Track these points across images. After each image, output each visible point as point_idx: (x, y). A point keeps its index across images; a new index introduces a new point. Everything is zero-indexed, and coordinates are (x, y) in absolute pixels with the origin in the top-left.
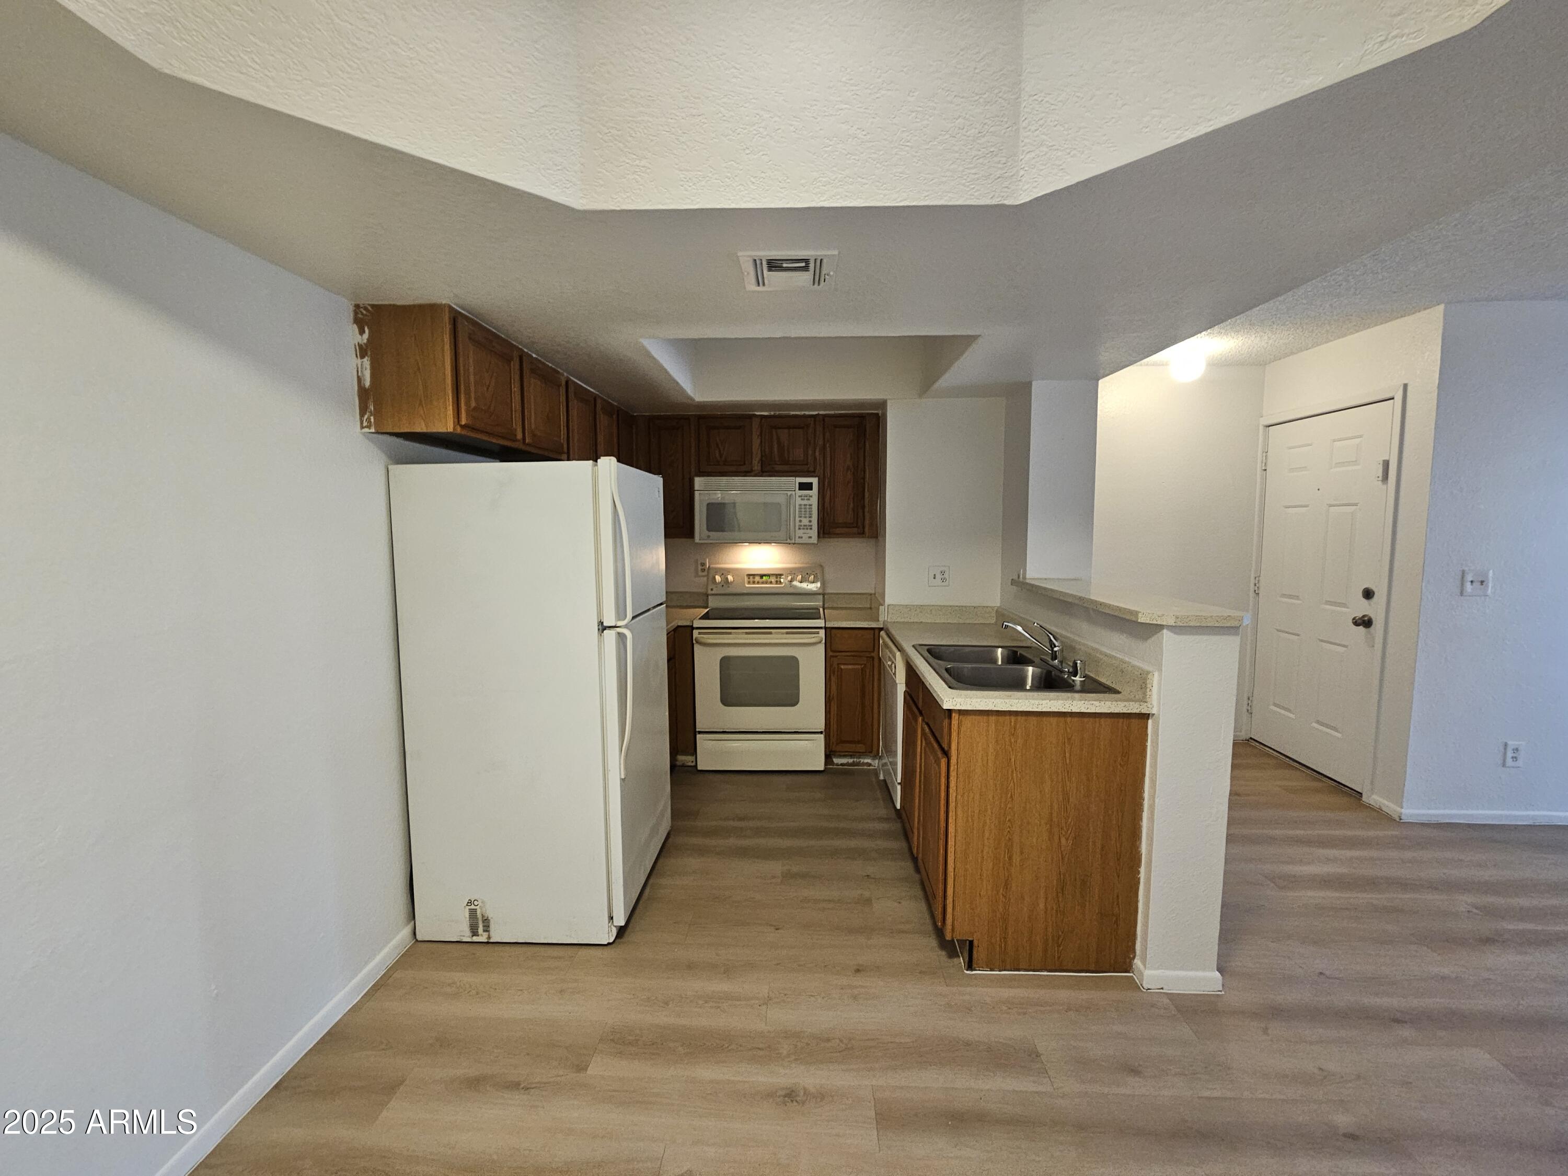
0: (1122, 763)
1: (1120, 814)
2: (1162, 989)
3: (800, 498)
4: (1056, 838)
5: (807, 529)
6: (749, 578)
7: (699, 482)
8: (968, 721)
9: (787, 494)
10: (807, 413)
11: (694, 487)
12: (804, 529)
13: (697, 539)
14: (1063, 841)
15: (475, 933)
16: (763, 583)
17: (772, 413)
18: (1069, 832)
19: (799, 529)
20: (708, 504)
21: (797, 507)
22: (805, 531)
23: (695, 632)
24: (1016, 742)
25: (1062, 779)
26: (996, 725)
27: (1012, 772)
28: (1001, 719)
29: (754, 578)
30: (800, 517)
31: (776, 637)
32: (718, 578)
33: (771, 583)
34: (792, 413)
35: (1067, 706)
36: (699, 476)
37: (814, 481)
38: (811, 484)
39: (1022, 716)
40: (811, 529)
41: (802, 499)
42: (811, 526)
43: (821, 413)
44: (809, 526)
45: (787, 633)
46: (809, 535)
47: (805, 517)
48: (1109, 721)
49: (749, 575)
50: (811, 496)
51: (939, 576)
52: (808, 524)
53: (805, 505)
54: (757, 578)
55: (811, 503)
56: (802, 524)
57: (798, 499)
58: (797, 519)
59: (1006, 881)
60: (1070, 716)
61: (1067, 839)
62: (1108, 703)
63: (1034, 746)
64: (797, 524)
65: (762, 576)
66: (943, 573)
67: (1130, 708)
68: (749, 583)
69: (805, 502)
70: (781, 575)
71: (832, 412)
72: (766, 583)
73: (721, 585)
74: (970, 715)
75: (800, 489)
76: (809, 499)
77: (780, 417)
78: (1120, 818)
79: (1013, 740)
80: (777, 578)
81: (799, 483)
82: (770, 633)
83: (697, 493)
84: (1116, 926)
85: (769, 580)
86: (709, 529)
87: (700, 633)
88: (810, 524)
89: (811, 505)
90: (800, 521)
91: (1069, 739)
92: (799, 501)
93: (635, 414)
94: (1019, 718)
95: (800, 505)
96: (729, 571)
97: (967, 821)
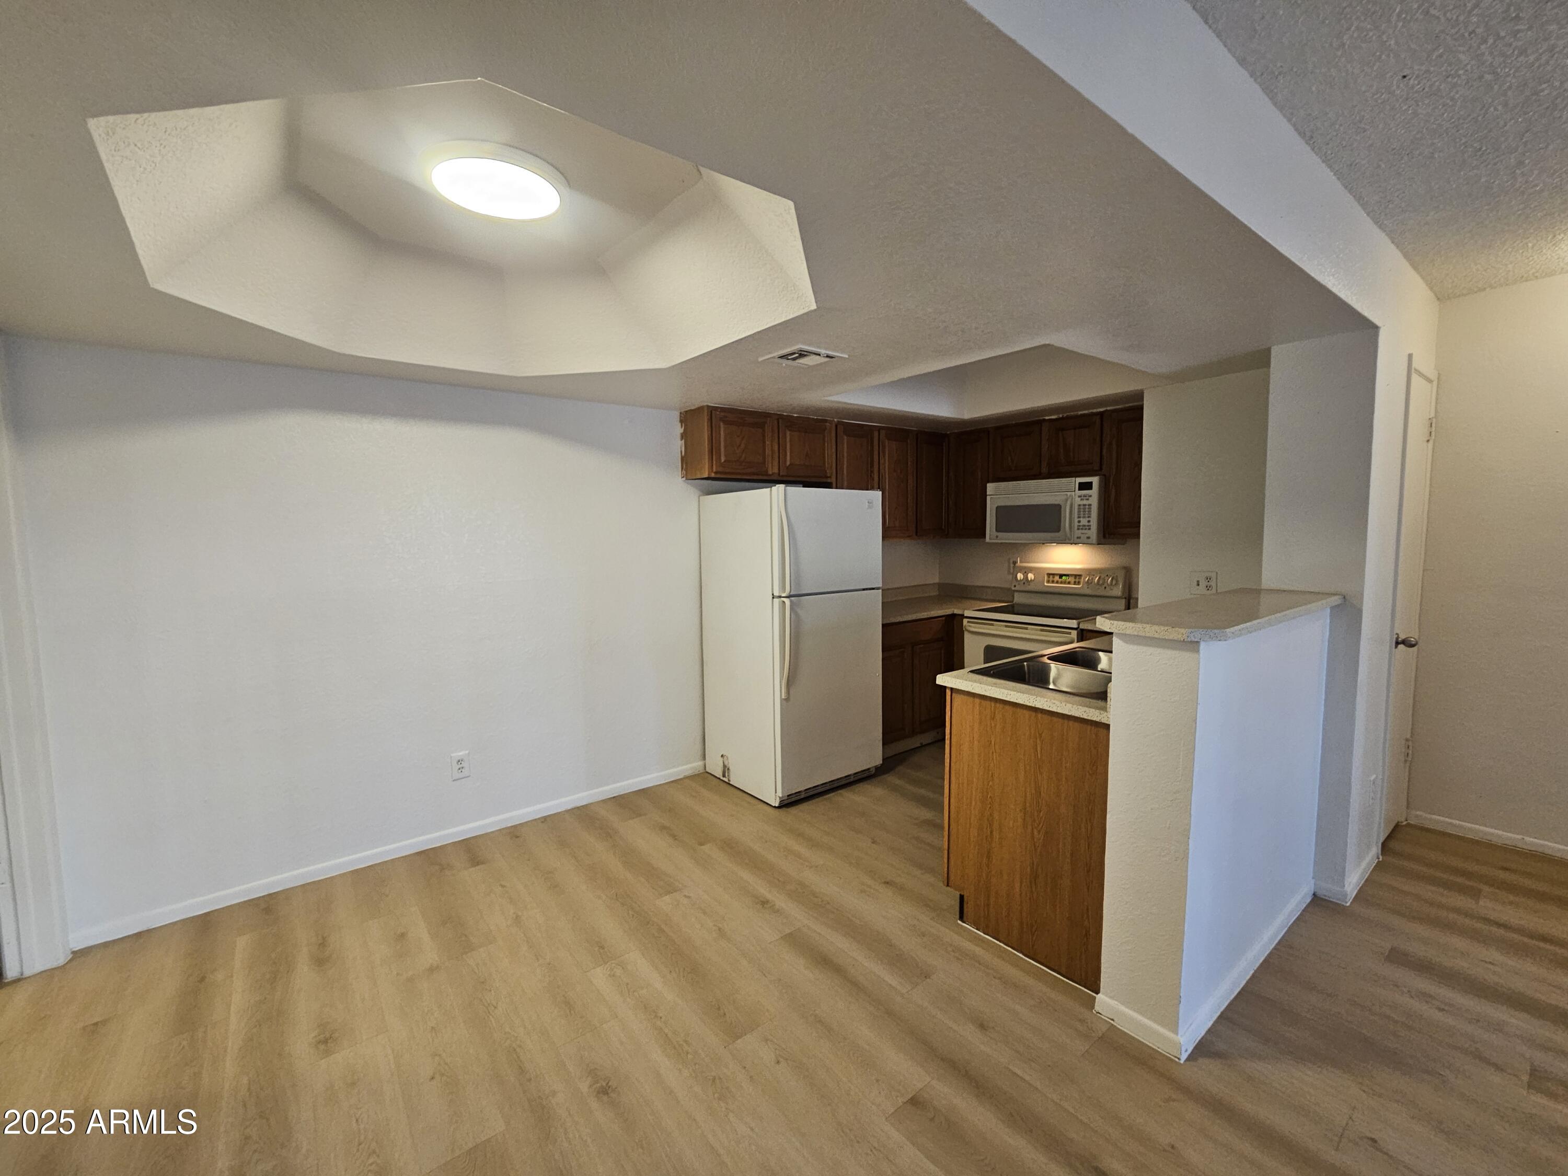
0: (1090, 772)
1: (1089, 825)
2: (1113, 1020)
3: (1080, 499)
4: (1030, 828)
5: (1086, 529)
6: (1049, 577)
7: (991, 487)
8: (958, 699)
9: (1067, 495)
10: (1095, 411)
11: (986, 492)
12: (1082, 529)
13: (987, 539)
14: (1036, 833)
15: (724, 776)
16: (1061, 583)
17: (1061, 416)
18: (1042, 824)
19: (1078, 529)
20: (997, 508)
21: (1076, 507)
22: (1084, 531)
23: (965, 621)
24: (995, 726)
25: (1034, 772)
26: (979, 707)
27: (993, 753)
28: (984, 703)
29: (1053, 577)
30: (1079, 517)
31: (1031, 633)
32: (1020, 576)
33: (1069, 583)
34: (1080, 413)
35: (1032, 700)
36: (993, 482)
37: (1095, 480)
38: (1091, 483)
39: (1000, 703)
40: (1089, 529)
41: (1081, 500)
42: (1090, 526)
43: (1108, 408)
44: (1088, 526)
45: (1042, 630)
46: (1087, 536)
47: (1084, 517)
48: (1077, 725)
49: (1049, 575)
50: (1090, 496)
51: (1203, 583)
52: (1087, 524)
53: (1084, 505)
54: (1057, 578)
55: (1090, 503)
56: (1081, 524)
57: (1078, 499)
58: (1076, 520)
59: (989, 852)
60: (1042, 712)
61: (1039, 832)
62: (1069, 706)
63: (1010, 734)
64: (1076, 524)
65: (1061, 576)
66: (1208, 579)
67: (1090, 715)
68: (1048, 582)
69: (1085, 502)
70: (1080, 576)
71: (1120, 407)
72: (1065, 583)
73: (1023, 582)
74: (960, 694)
75: (1079, 490)
76: (1088, 499)
77: (1068, 417)
78: (1089, 828)
79: (993, 725)
80: (1075, 578)
81: (1080, 483)
82: (1026, 629)
83: (988, 498)
84: (1085, 939)
85: (1068, 580)
86: (997, 530)
87: (968, 622)
88: (1089, 524)
89: (1090, 505)
90: (1079, 522)
91: (1040, 735)
92: (1078, 501)
93: (948, 433)
94: (998, 705)
95: (1079, 505)
96: (1031, 570)
97: (959, 788)
